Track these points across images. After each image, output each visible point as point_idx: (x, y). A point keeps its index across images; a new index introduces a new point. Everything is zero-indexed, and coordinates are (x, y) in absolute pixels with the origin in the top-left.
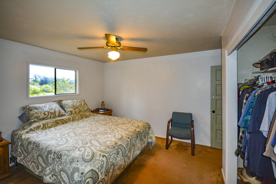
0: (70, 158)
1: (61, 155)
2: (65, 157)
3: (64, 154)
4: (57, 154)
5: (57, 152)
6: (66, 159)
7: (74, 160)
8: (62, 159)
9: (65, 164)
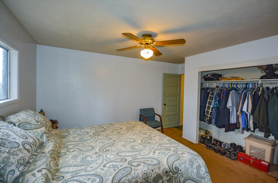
0: (188, 163)
1: (176, 168)
2: (183, 165)
3: (178, 165)
4: (172, 170)
5: (169, 170)
6: (185, 167)
7: (193, 161)
8: (181, 171)
9: (186, 172)
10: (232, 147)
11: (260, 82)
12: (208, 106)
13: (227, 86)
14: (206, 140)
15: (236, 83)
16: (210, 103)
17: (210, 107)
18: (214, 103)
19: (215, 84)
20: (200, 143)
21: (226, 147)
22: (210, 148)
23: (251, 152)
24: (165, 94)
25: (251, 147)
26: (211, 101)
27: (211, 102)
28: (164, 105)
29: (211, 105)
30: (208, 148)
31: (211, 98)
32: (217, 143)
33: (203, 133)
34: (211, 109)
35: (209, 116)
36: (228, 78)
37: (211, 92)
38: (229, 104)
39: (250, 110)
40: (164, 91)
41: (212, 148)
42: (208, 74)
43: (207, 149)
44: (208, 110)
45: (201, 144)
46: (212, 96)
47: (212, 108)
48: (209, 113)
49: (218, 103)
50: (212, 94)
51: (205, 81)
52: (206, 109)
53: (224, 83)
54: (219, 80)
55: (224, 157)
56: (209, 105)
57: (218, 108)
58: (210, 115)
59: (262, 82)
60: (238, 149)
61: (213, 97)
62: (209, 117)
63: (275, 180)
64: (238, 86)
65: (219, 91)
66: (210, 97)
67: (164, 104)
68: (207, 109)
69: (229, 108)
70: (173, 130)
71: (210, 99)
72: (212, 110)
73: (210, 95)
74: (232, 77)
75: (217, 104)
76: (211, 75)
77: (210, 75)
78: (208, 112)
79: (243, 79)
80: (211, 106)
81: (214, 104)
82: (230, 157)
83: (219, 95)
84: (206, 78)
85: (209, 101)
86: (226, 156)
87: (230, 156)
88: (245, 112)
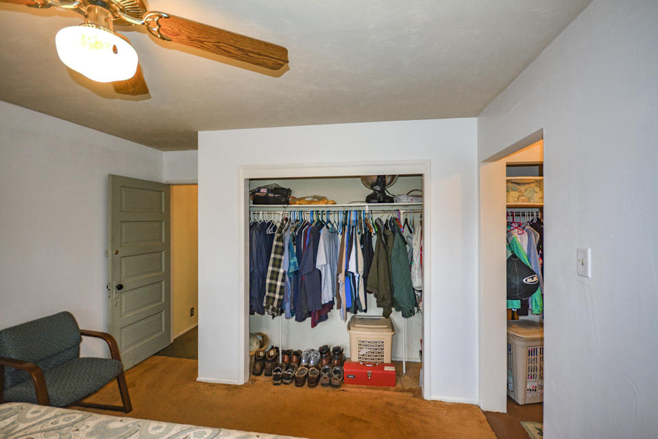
10: (324, 355)
11: (367, 209)
12: (273, 272)
13: (308, 218)
14: (268, 361)
15: (326, 210)
16: (277, 263)
17: (278, 273)
18: (289, 261)
19: (281, 213)
20: (253, 376)
21: (312, 362)
22: (285, 381)
23: (362, 353)
24: (119, 250)
25: (361, 344)
26: (278, 256)
27: (280, 260)
28: (115, 290)
29: (279, 267)
30: (279, 382)
31: (279, 250)
32: (290, 359)
33: (256, 347)
34: (280, 277)
35: (277, 296)
36: (307, 199)
37: (279, 235)
38: (321, 261)
39: (361, 269)
40: (113, 239)
41: (287, 377)
42: (262, 188)
43: (276, 387)
44: (274, 282)
45: (257, 378)
46: (281, 244)
47: (284, 274)
48: (278, 290)
49: (296, 260)
50: (280, 239)
51: (254, 204)
52: (268, 281)
53: (302, 209)
54: (289, 204)
55: (319, 390)
56: (276, 269)
57: (296, 273)
58: (280, 294)
59: (372, 209)
60: (336, 356)
61: (283, 248)
62: (279, 300)
63: (412, 395)
64: (332, 218)
65: (295, 231)
66: (277, 246)
67: (115, 284)
68: (271, 278)
69: (319, 268)
70: (154, 366)
71: (275, 253)
72: (283, 280)
73: (275, 243)
74: (315, 197)
75: (295, 263)
76: (268, 190)
77: (265, 191)
78: (273, 288)
79: (335, 203)
80: (281, 271)
81: (290, 264)
82: (330, 384)
83: (296, 240)
84: (258, 196)
85: (275, 259)
86: (323, 385)
87: (330, 382)
88: (353, 273)
